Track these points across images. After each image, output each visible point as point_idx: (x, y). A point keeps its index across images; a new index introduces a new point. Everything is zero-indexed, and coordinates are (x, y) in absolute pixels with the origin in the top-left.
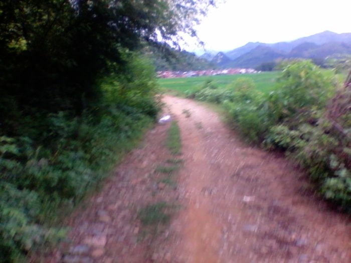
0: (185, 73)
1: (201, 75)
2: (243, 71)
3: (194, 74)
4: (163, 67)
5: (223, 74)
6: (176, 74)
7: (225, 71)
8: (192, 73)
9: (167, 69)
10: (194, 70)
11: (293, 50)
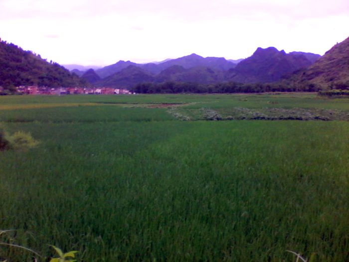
0: (53, 89)
1: (72, 92)
2: (117, 91)
3: (64, 91)
4: (28, 80)
5: (97, 93)
6: (43, 90)
7: (99, 91)
8: (62, 90)
9: (32, 84)
10: (63, 86)
11: (162, 72)
